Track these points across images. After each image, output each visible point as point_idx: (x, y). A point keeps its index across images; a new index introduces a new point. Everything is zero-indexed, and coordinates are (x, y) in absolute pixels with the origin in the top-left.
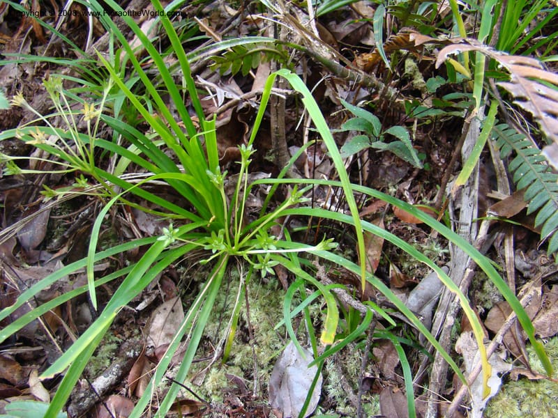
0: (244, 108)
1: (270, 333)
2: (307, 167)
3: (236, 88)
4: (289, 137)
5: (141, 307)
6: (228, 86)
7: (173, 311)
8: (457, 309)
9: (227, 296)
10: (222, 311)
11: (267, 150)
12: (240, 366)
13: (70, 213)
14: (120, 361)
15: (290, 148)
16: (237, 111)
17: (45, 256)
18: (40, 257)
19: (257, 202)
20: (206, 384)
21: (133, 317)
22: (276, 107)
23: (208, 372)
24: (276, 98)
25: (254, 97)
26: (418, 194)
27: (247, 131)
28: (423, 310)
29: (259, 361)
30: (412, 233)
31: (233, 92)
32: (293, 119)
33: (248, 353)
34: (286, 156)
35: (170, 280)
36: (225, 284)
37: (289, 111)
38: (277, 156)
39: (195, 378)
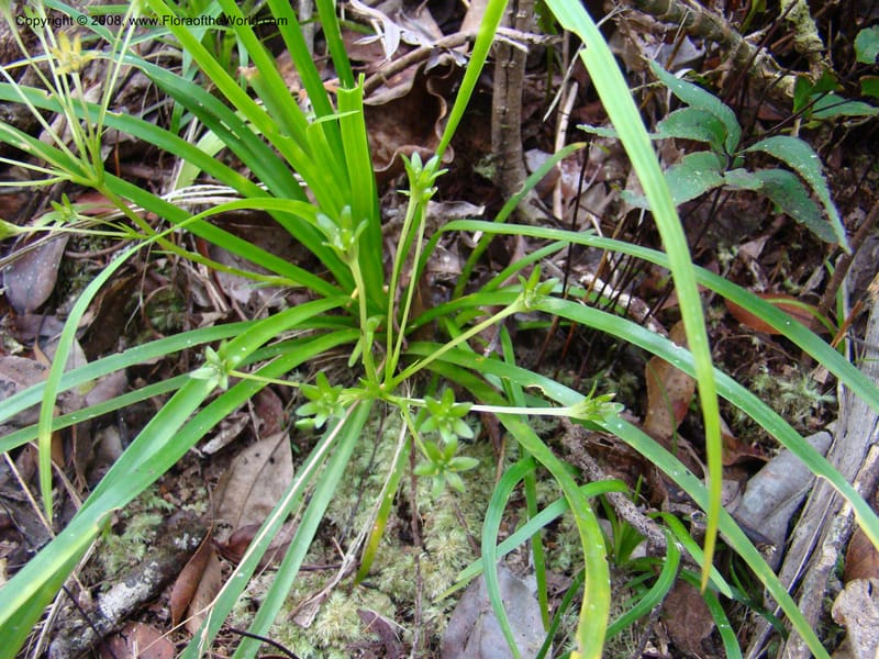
0: (439, 65)
1: (455, 535)
2: (558, 195)
3: (431, 26)
4: (528, 131)
5: (212, 447)
6: (416, 21)
7: (272, 460)
8: (845, 532)
9: (376, 446)
10: (365, 474)
11: (480, 154)
12: (391, 595)
13: (104, 247)
14: (159, 555)
15: (528, 154)
16: (425, 72)
17: (51, 327)
18: (41, 328)
19: (450, 265)
20: (319, 624)
21: (197, 462)
22: (506, 68)
23: (325, 600)
24: (508, 49)
25: (462, 44)
26: (776, 270)
27: (444, 113)
28: (771, 521)
29: (427, 589)
30: (761, 351)
31: (424, 32)
32: (540, 95)
33: (406, 573)
34: (518, 170)
35: (274, 395)
36: (375, 419)
37: (531, 79)
38: (501, 170)
39: (299, 611)
